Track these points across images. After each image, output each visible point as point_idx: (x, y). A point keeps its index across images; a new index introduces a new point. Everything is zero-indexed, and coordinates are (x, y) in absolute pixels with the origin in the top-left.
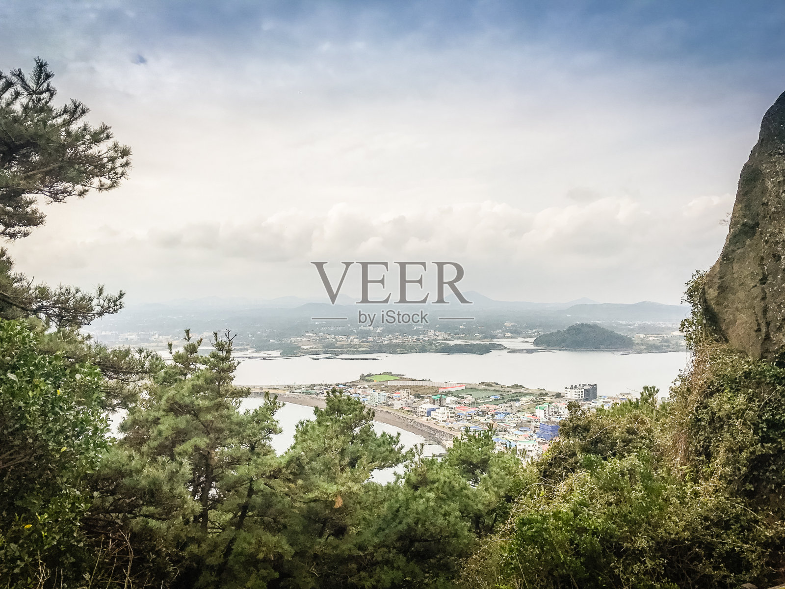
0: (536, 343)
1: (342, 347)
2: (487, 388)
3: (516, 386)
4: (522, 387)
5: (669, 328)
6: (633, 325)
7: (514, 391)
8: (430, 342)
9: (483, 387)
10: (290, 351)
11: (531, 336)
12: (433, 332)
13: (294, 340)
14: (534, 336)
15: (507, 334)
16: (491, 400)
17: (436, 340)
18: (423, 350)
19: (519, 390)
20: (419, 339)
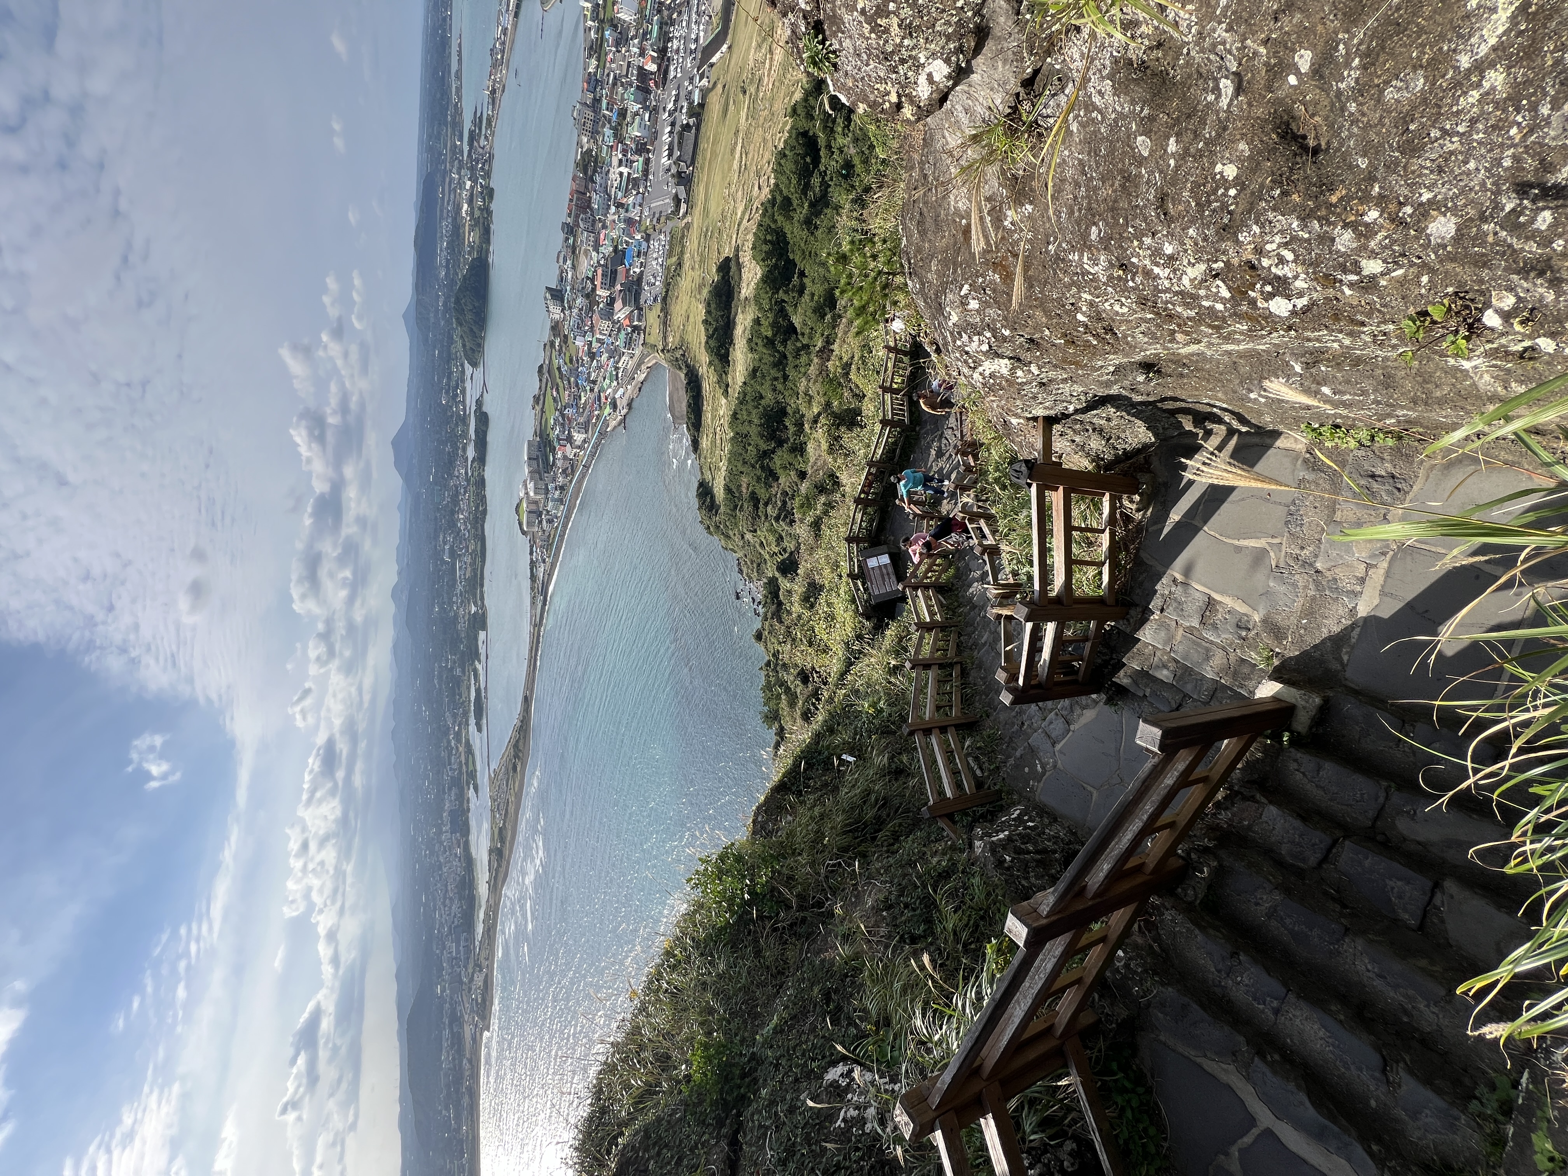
0: (474, 365)
1: (474, 570)
2: (541, 402)
3: (540, 372)
4: (541, 367)
5: (455, 219)
6: (448, 261)
7: (546, 375)
8: (468, 480)
9: (538, 408)
10: (480, 621)
11: (463, 372)
12: (455, 478)
13: (462, 626)
14: (464, 366)
17: (466, 473)
18: (481, 483)
19: (545, 370)
20: (465, 492)
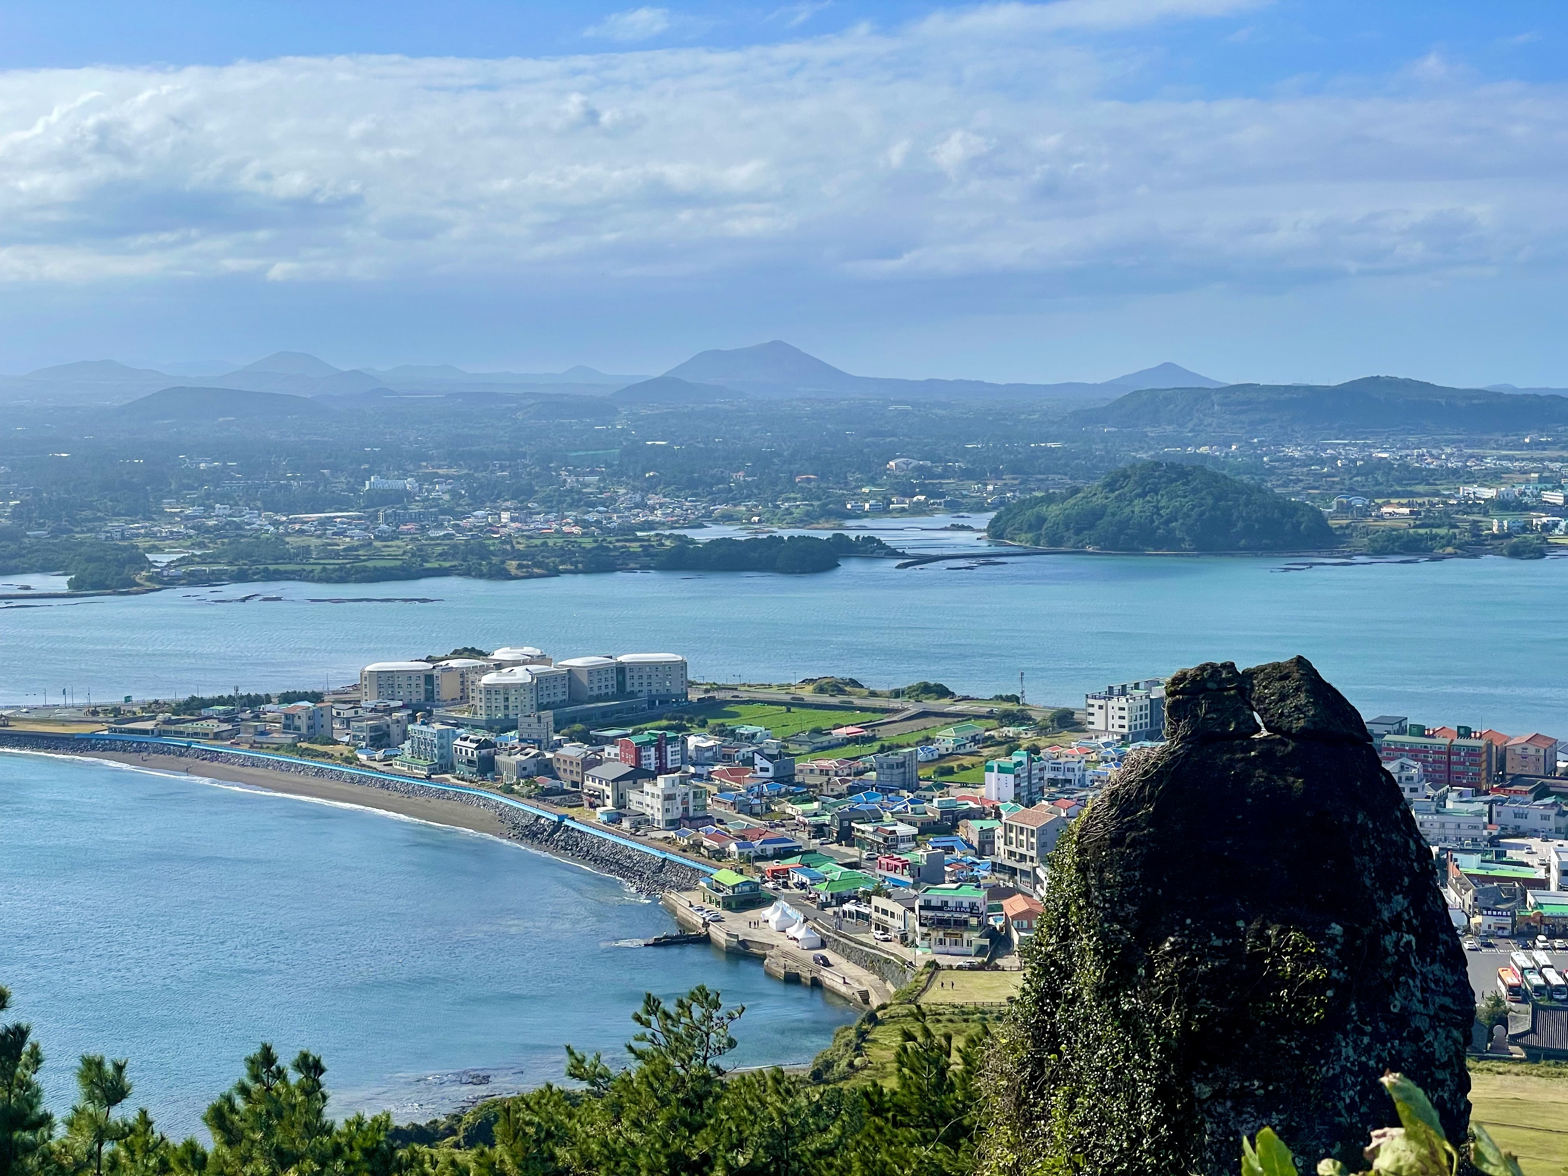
0: (996, 532)
1: (304, 557)
2: (826, 699)
3: (923, 689)
4: (942, 692)
6: (1330, 459)
7: (913, 708)
8: (627, 531)
9: (807, 693)
11: (980, 508)
12: (638, 497)
13: (117, 530)
14: (993, 507)
15: (899, 502)
17: (649, 526)
18: (603, 563)
19: (932, 704)
20: (584, 524)
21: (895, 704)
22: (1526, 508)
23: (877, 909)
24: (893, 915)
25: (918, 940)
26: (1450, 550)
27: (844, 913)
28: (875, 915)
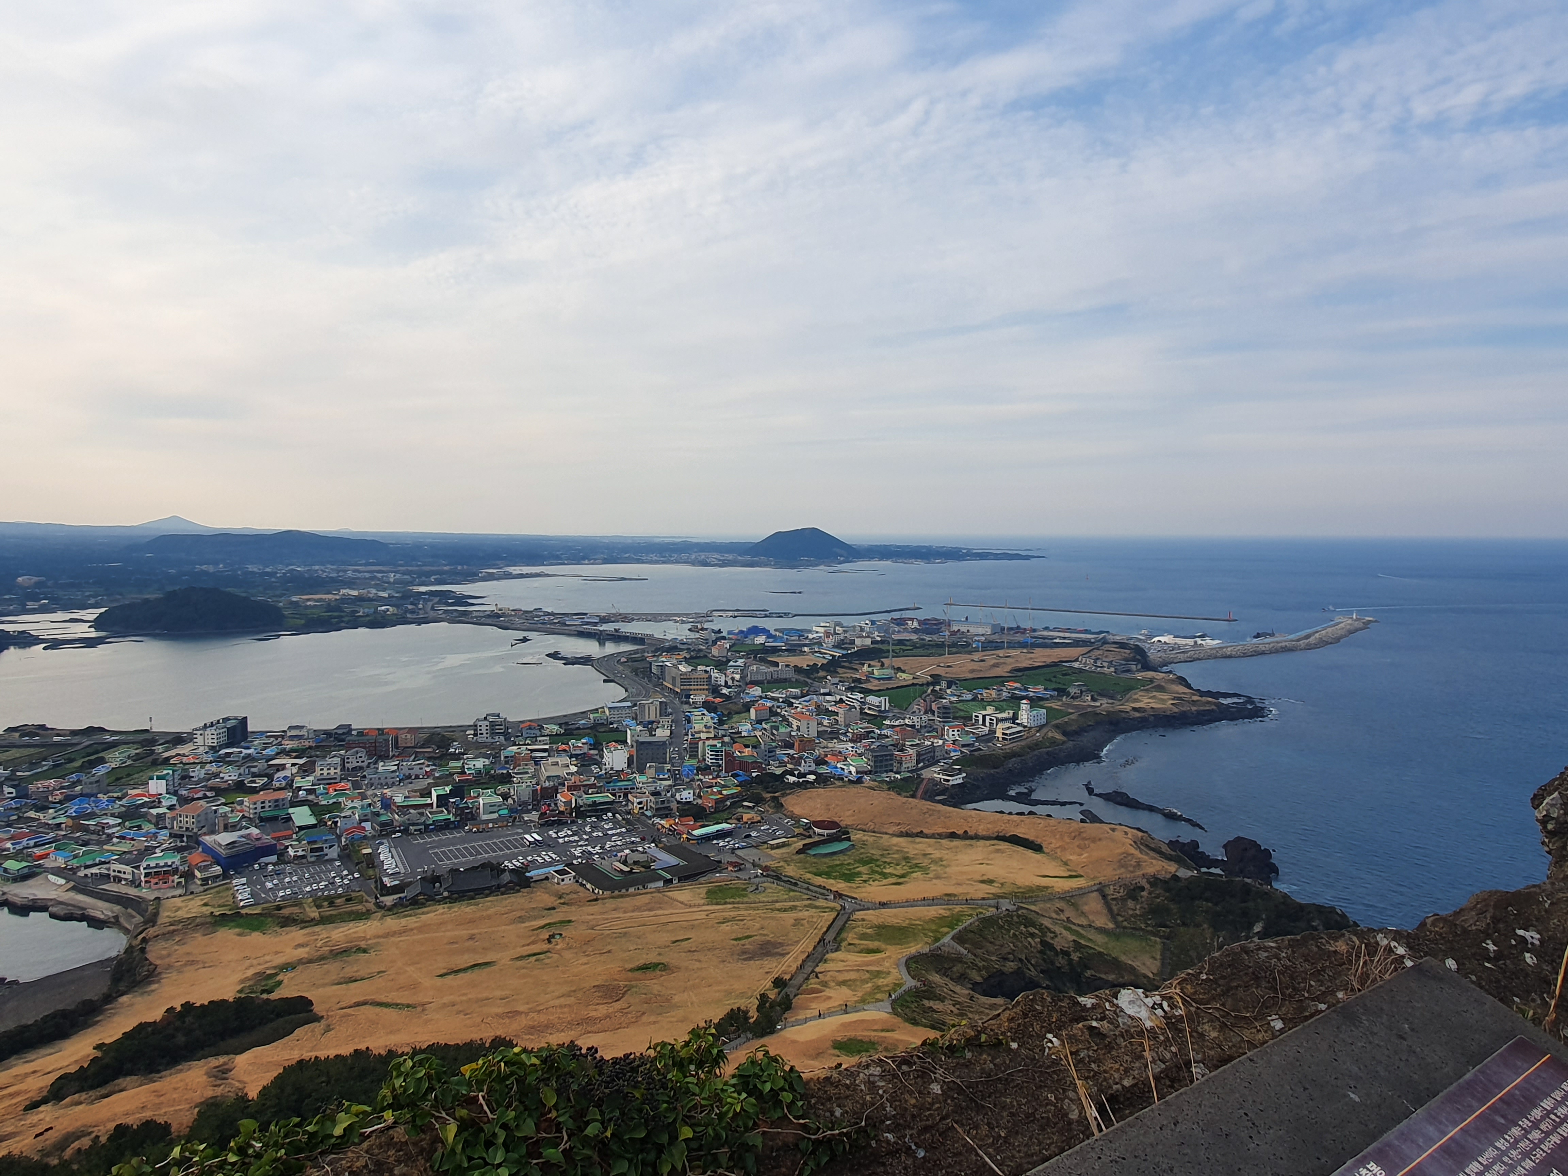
0: (100, 624)
2: (27, 739)
3: (91, 731)
4: (102, 730)
6: (272, 574)
7: (86, 742)
9: (15, 738)
15: (31, 605)
16: (45, 768)
19: (97, 737)
21: (76, 740)
22: (371, 600)
23: (114, 871)
24: (124, 873)
25: (143, 884)
26: (343, 625)
27: (92, 874)
28: (113, 874)
